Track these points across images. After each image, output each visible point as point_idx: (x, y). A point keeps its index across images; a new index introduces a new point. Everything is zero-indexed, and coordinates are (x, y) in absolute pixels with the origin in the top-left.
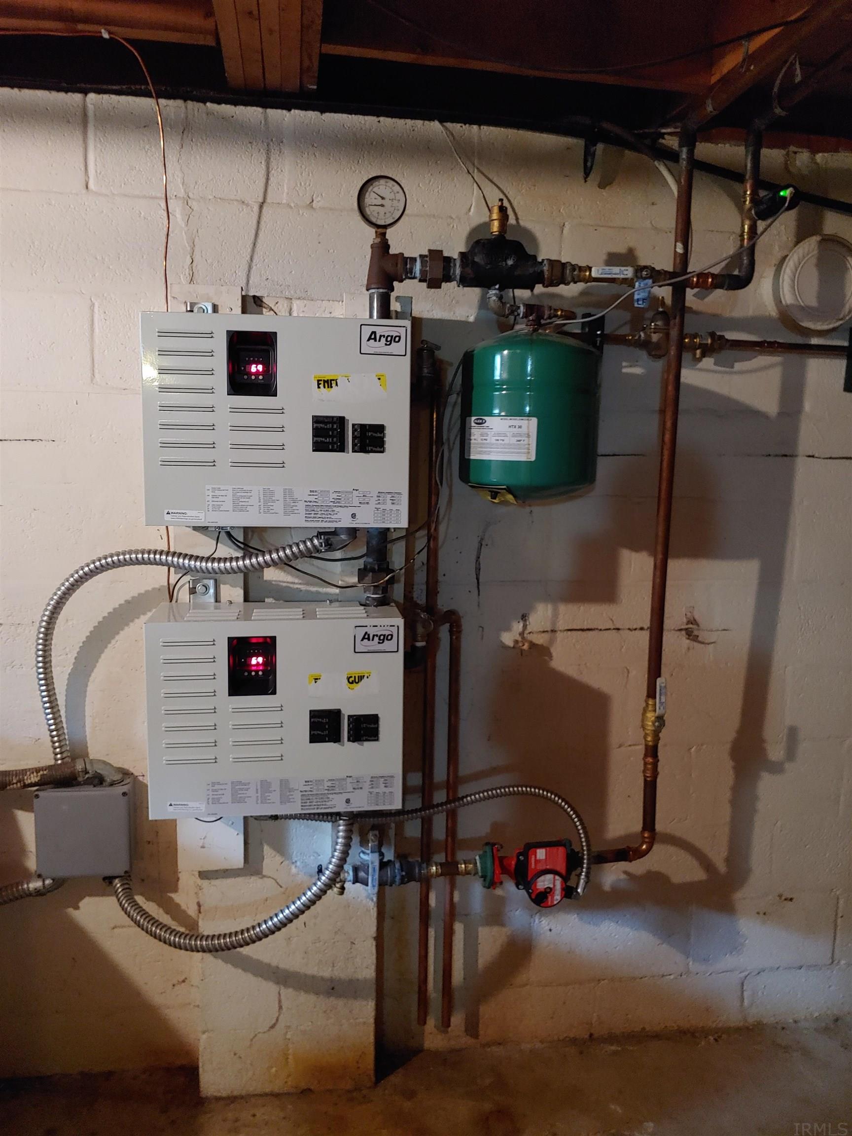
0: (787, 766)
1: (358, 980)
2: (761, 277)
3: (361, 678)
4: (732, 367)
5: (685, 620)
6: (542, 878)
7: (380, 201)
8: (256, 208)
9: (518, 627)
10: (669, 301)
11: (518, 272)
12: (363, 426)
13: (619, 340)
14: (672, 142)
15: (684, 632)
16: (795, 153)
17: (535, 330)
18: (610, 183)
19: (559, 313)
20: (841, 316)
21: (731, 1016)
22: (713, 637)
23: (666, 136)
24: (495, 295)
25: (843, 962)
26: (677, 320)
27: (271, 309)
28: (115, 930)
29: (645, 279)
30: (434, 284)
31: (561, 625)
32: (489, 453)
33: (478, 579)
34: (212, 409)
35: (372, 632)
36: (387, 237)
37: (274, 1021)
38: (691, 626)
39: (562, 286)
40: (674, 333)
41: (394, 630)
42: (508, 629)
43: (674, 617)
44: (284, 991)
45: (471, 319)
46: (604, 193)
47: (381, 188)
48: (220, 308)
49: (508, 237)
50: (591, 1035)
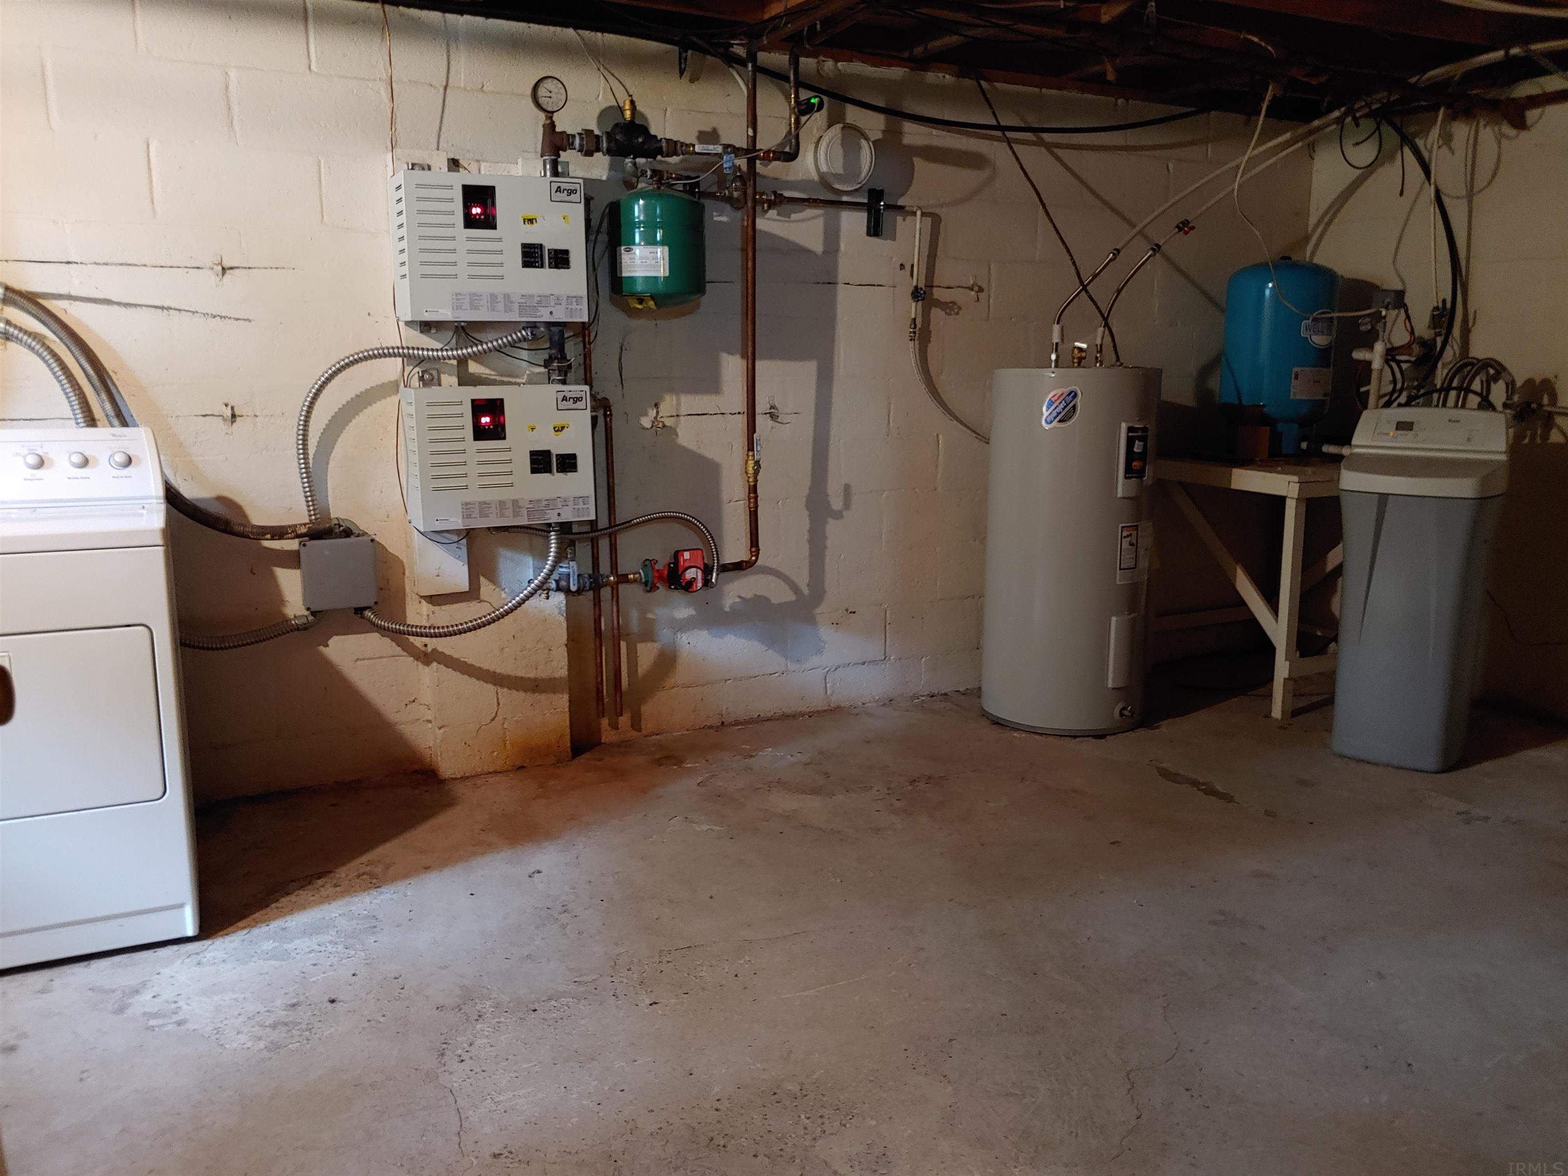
0: (845, 513)
1: (555, 678)
2: (806, 151)
3: (563, 428)
4: (789, 217)
5: (769, 406)
6: (688, 571)
7: (549, 95)
8: (442, 90)
9: (652, 413)
10: (744, 168)
11: (646, 147)
12: (556, 251)
13: (712, 196)
14: (740, 51)
15: (768, 415)
16: (824, 61)
17: (659, 188)
18: (698, 79)
19: (674, 176)
20: (860, 181)
21: (817, 702)
22: (788, 419)
23: (735, 46)
24: (631, 162)
25: (892, 658)
26: (752, 182)
27: (466, 169)
28: (358, 662)
29: (729, 153)
30: (589, 153)
31: (683, 411)
32: (635, 271)
33: (621, 376)
34: (453, 238)
35: (568, 395)
36: (554, 119)
37: (494, 715)
38: (772, 410)
39: (674, 157)
40: (750, 191)
41: (583, 393)
42: (646, 414)
43: (762, 406)
44: (500, 690)
45: (604, 178)
46: (694, 86)
47: (549, 84)
48: (432, 168)
49: (637, 122)
50: (723, 723)
